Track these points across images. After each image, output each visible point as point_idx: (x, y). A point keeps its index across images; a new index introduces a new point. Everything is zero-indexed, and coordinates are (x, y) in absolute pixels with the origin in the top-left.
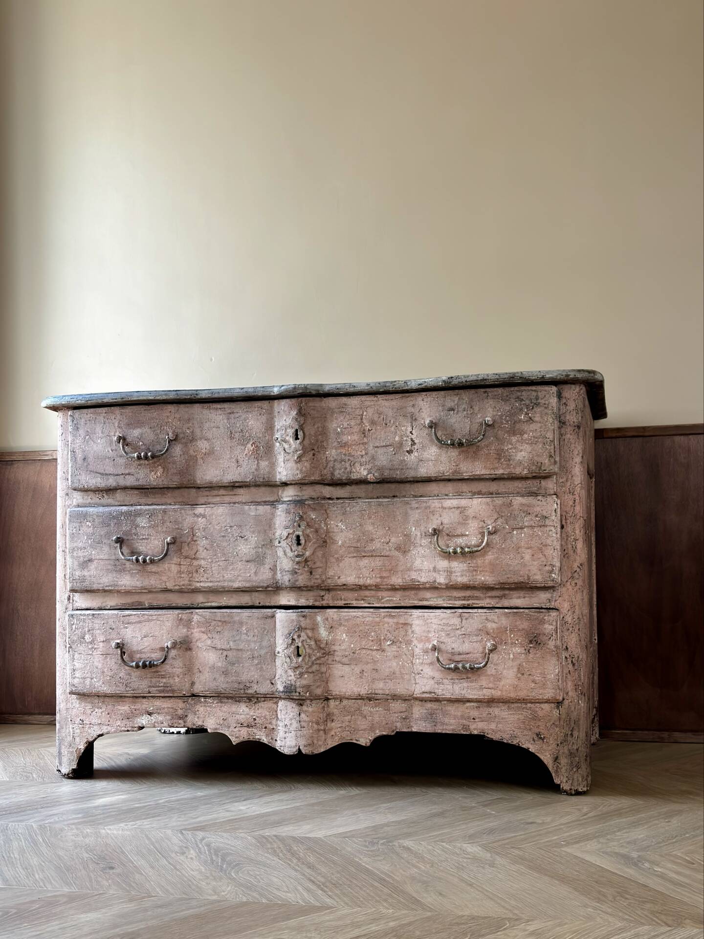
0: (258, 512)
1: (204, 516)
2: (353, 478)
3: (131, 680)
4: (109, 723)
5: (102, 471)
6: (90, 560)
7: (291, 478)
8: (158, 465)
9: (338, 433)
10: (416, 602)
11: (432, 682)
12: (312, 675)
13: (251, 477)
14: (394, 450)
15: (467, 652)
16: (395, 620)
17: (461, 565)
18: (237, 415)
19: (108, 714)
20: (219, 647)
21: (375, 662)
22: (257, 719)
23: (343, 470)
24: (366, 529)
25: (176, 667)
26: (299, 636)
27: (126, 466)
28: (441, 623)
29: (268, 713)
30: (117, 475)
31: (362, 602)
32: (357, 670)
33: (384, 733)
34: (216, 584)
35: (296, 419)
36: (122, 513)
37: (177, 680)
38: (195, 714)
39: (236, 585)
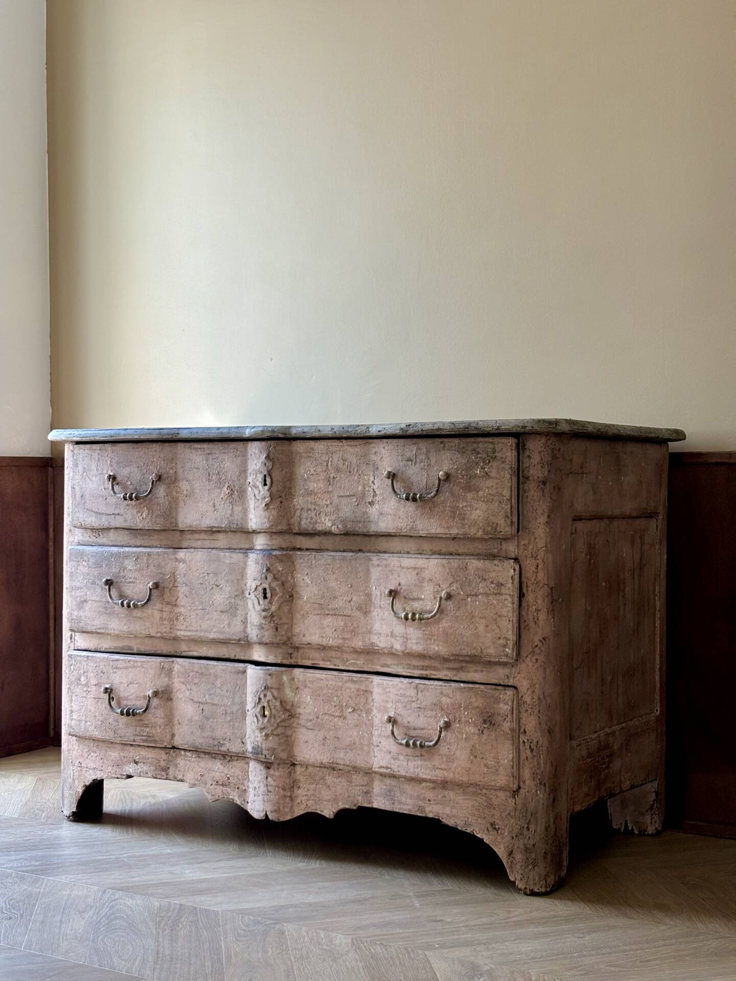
0: (233, 560)
1: (184, 561)
2: (318, 529)
3: (119, 727)
4: (102, 769)
5: (96, 510)
6: (86, 601)
7: (260, 527)
8: (144, 507)
9: (305, 480)
10: (378, 667)
11: (388, 756)
12: (277, 738)
13: (226, 523)
14: (356, 501)
15: (422, 727)
16: (357, 686)
17: (416, 632)
18: (215, 456)
19: (101, 759)
20: (196, 700)
21: (336, 729)
22: (231, 778)
23: (309, 520)
24: (330, 585)
25: (157, 716)
26: (265, 696)
27: (117, 505)
28: (398, 693)
29: (240, 773)
30: (109, 515)
31: (328, 663)
32: (321, 735)
33: (347, 806)
34: (194, 633)
35: (265, 464)
36: (112, 555)
37: (159, 730)
38: (177, 767)
39: (212, 636)
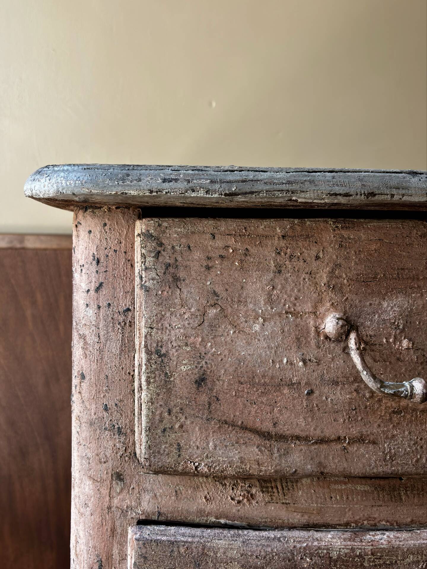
30: (322, 441)
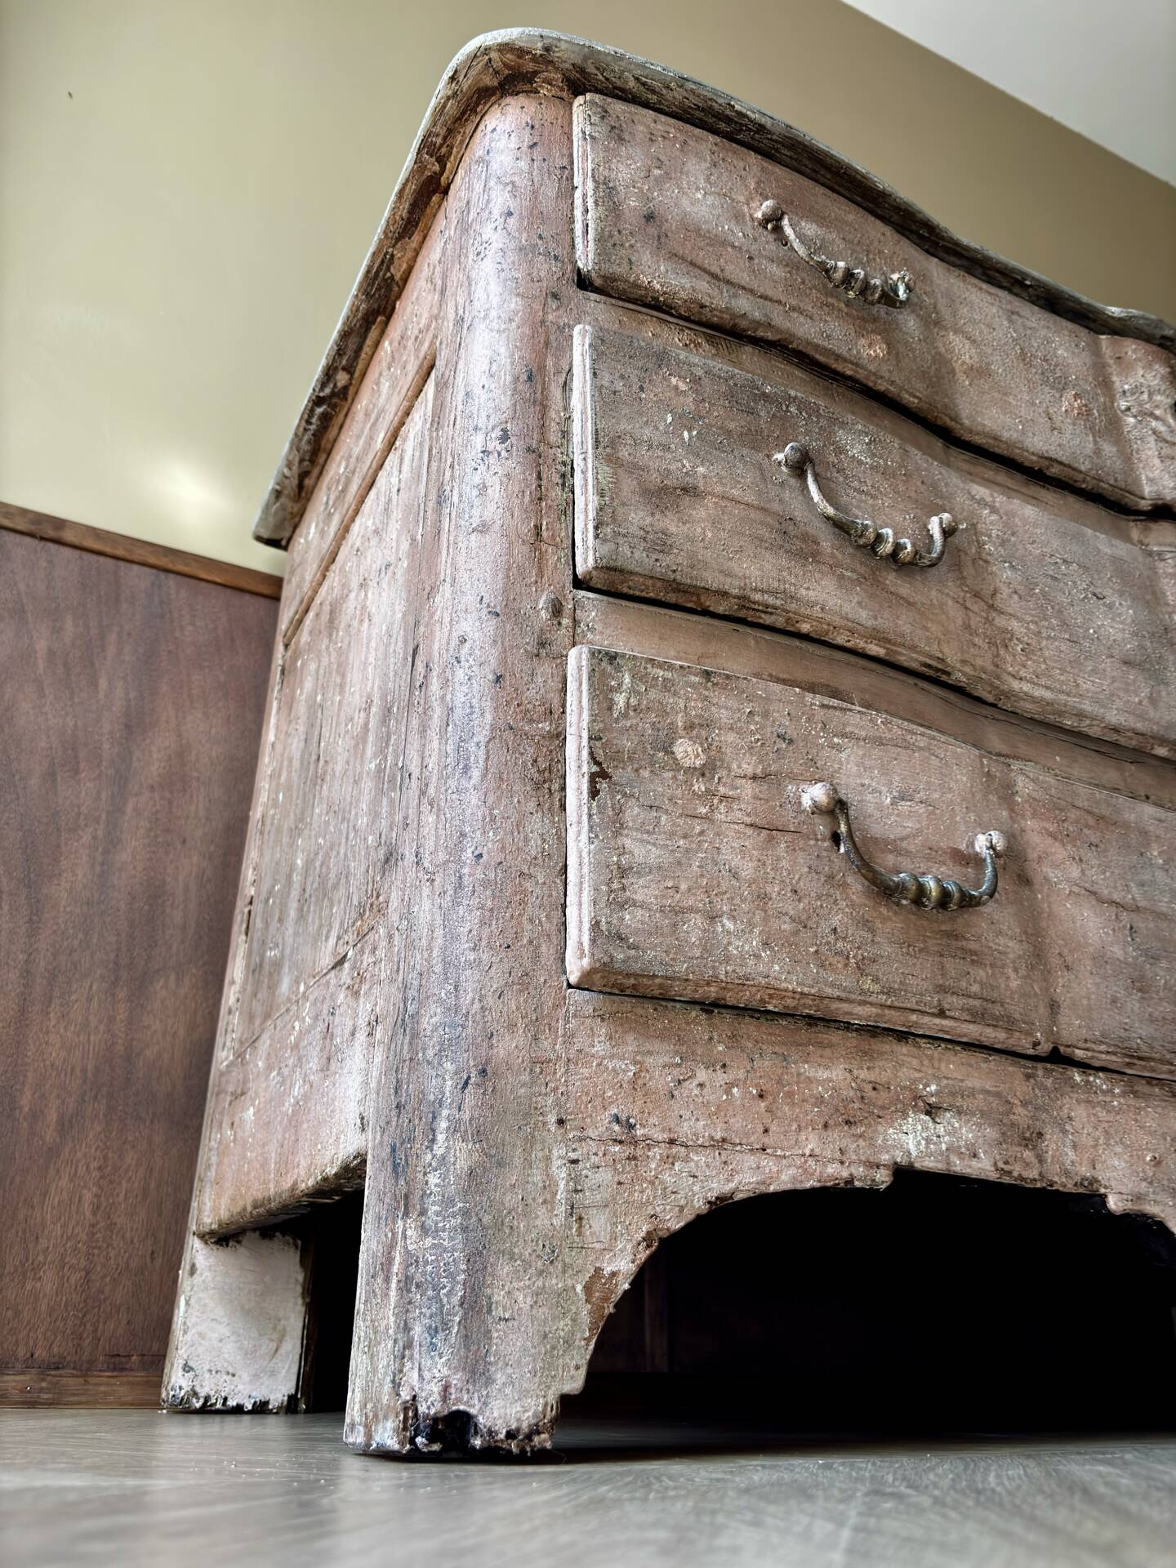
4: (766, 1140)
5: (715, 269)
6: (689, 491)
8: (873, 330)
13: (1087, 465)
19: (761, 1096)
20: (1106, 892)
25: (1003, 931)
27: (790, 288)
30: (765, 297)
37: (1015, 981)
38: (1064, 1132)
